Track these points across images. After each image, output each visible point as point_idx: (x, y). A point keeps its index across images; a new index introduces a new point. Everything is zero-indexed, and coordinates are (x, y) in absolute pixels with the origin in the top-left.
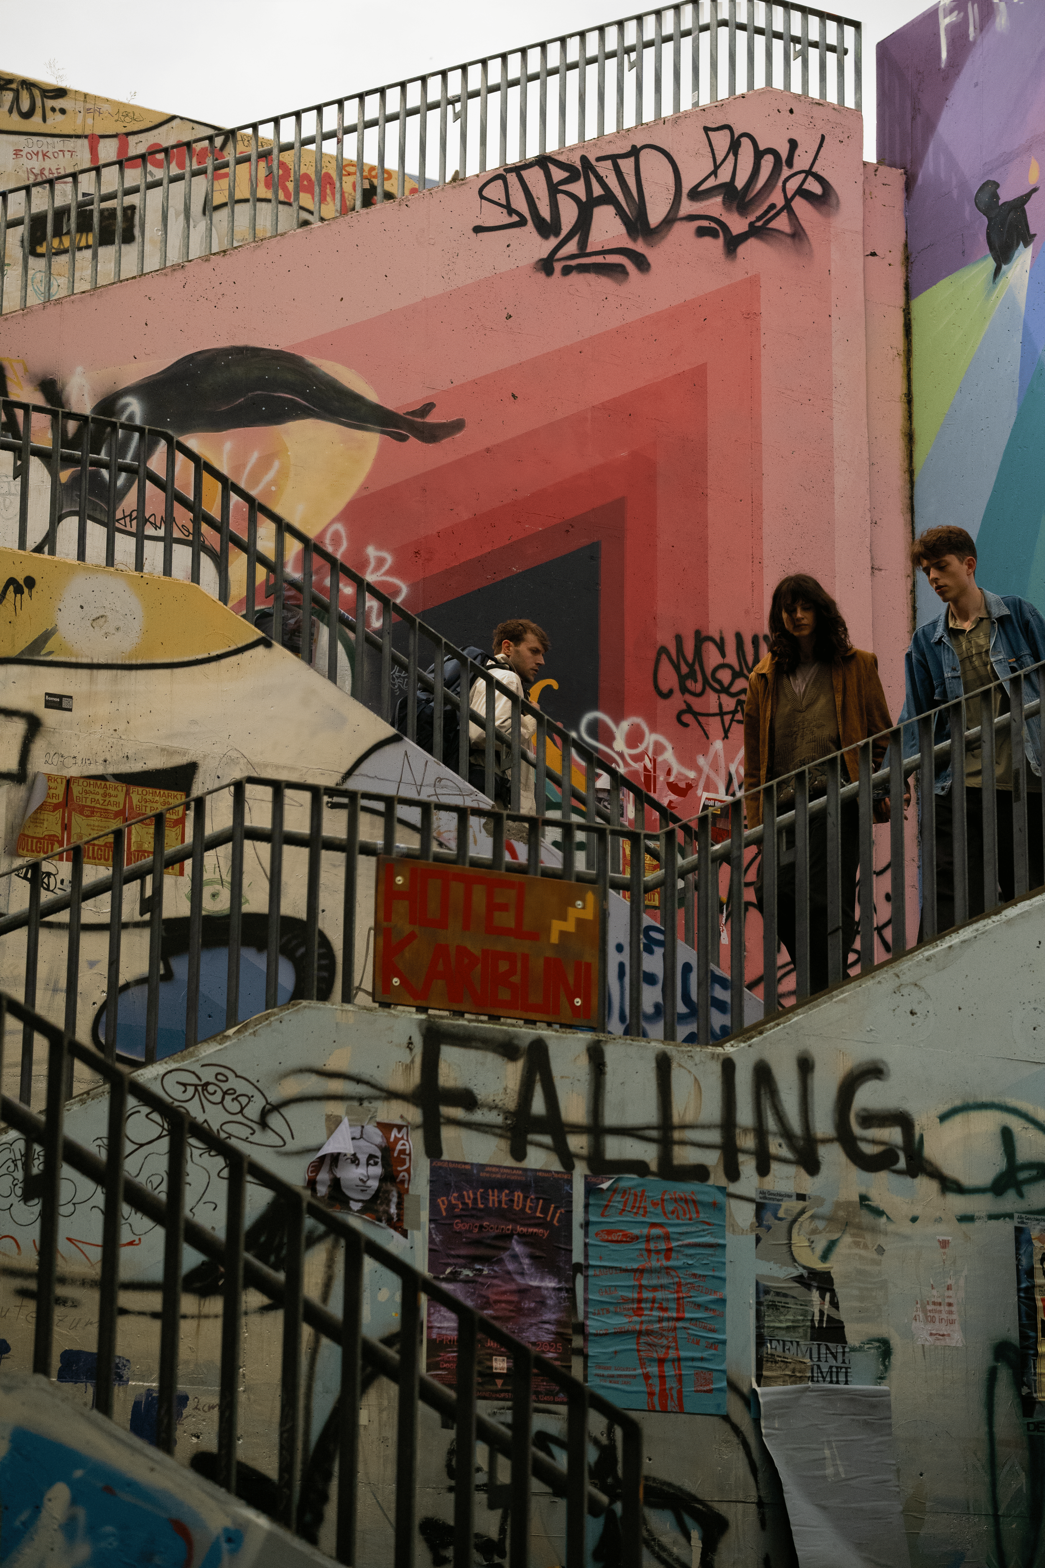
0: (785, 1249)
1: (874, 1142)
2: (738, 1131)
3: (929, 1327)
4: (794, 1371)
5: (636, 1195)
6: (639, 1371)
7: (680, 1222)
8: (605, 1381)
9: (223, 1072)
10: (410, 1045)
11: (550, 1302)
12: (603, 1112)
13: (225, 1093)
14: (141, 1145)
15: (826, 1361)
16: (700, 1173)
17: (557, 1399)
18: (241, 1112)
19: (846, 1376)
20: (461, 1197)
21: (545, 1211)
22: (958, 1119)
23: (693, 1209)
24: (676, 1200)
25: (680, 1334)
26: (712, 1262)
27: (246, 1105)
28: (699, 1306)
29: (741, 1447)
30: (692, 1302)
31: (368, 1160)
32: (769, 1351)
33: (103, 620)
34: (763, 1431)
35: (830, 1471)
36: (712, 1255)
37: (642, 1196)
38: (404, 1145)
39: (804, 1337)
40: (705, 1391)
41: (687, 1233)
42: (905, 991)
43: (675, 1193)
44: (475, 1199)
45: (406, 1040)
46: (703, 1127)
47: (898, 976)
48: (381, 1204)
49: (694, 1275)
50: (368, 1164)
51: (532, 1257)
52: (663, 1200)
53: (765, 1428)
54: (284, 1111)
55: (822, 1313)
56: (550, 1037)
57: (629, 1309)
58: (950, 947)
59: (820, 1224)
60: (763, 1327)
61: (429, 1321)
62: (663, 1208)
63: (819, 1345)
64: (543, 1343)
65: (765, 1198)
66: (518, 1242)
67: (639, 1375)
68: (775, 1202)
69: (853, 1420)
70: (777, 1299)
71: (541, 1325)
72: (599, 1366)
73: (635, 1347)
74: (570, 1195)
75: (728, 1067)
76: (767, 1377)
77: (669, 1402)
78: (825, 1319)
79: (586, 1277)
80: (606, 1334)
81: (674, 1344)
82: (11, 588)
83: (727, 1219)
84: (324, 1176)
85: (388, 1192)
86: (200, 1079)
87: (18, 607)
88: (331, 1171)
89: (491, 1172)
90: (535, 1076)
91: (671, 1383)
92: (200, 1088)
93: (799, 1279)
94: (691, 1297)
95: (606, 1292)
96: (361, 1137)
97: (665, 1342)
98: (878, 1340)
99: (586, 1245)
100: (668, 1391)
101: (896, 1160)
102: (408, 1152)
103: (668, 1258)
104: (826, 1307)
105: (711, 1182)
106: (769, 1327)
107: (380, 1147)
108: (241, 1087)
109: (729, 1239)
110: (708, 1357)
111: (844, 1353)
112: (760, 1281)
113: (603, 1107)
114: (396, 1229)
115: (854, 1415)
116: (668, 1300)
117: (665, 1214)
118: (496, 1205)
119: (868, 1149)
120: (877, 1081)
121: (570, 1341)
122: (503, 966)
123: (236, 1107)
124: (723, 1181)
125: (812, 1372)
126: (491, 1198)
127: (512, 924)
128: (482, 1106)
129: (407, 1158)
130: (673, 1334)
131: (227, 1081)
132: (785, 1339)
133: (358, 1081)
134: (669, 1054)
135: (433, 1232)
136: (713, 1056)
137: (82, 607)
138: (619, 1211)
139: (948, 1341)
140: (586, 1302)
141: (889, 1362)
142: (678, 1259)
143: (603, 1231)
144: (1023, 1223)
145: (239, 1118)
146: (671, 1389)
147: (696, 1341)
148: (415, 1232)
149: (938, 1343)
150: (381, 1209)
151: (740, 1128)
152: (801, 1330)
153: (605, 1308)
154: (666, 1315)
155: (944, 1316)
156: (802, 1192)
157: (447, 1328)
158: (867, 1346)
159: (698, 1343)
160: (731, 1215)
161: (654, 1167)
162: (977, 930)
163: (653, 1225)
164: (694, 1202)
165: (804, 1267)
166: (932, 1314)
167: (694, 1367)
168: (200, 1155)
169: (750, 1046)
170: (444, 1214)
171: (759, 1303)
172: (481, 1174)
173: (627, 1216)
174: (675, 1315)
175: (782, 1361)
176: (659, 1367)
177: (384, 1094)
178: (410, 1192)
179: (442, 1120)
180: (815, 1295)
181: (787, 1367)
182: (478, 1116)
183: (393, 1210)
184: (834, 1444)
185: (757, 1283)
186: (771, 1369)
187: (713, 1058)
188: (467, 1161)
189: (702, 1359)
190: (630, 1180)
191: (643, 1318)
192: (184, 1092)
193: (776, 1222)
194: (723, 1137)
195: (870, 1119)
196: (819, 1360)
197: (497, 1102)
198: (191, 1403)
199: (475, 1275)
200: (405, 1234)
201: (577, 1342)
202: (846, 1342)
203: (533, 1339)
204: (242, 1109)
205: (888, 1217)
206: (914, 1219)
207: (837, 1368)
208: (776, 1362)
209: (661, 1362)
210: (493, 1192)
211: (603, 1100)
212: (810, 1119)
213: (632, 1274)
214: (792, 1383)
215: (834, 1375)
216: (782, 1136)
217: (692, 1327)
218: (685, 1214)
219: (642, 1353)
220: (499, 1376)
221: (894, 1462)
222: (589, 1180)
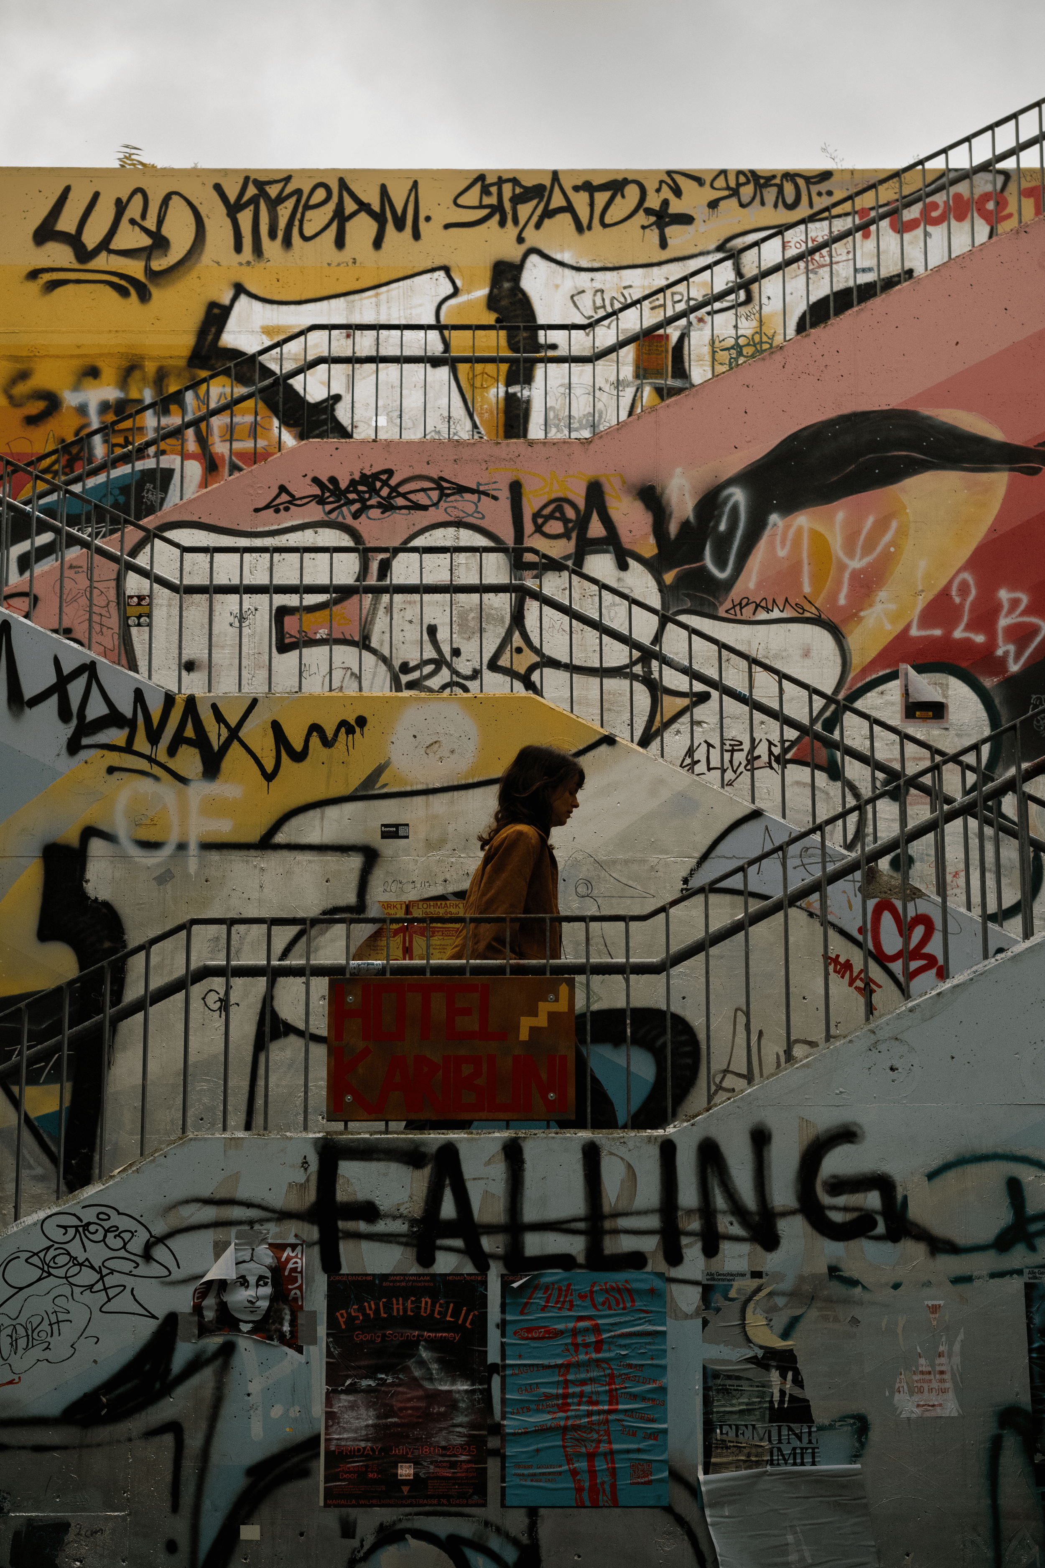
0: (738, 1330)
1: (845, 1209)
2: (680, 1213)
3: (916, 1398)
4: (749, 1455)
5: (560, 1289)
6: (566, 1468)
7: (612, 1312)
8: (526, 1480)
9: (105, 1210)
10: (305, 1164)
11: (462, 1405)
12: (521, 1209)
13: (107, 1231)
14: (21, 1289)
15: (789, 1443)
16: (637, 1260)
17: (470, 1502)
18: (124, 1247)
19: (813, 1457)
20: (362, 1309)
21: (456, 1314)
22: (951, 1175)
23: (627, 1298)
24: (607, 1291)
25: (613, 1427)
26: (650, 1350)
27: (129, 1241)
28: (634, 1397)
29: (686, 1538)
30: (627, 1393)
31: (258, 1281)
32: (719, 1437)
33: (437, 745)
34: (709, 1520)
35: (793, 1557)
36: (650, 1344)
37: (567, 1290)
38: (296, 1263)
39: (762, 1419)
40: (642, 1483)
41: (620, 1323)
42: (882, 1047)
43: (606, 1284)
44: (377, 1310)
45: (300, 1160)
46: (639, 1213)
47: (874, 1032)
48: (273, 1323)
49: (630, 1366)
50: (258, 1286)
51: (439, 1361)
52: (591, 1292)
53: (711, 1516)
54: (170, 1242)
55: (782, 1393)
56: (461, 1140)
57: (553, 1406)
58: (939, 994)
59: (780, 1301)
60: (712, 1413)
61: (326, 1434)
62: (592, 1300)
63: (779, 1427)
64: (454, 1446)
65: (713, 1279)
66: (426, 1348)
67: (565, 1471)
68: (726, 1283)
69: (821, 1502)
70: (728, 1382)
71: (452, 1429)
72: (518, 1466)
73: (561, 1443)
74: (485, 1297)
75: (668, 1149)
76: (716, 1464)
77: (600, 1497)
78: (787, 1399)
79: (503, 1379)
80: (526, 1433)
81: (606, 1437)
82: (343, 730)
83: (668, 1305)
84: (210, 1301)
85: (281, 1311)
86: (81, 1221)
87: (350, 748)
88: (218, 1295)
89: (396, 1281)
90: (445, 1181)
91: (603, 1478)
92: (81, 1229)
93: (753, 1360)
94: (626, 1388)
95: (526, 1390)
96: (252, 1260)
97: (595, 1436)
98: (853, 1417)
99: (503, 1345)
100: (599, 1486)
101: (874, 1225)
102: (299, 1270)
103: (598, 1350)
104: (788, 1386)
105: (649, 1268)
106: (718, 1412)
107: (270, 1268)
108: (124, 1223)
109: (670, 1326)
110: (645, 1448)
111: (810, 1433)
112: (707, 1365)
113: (522, 1204)
114: (290, 1347)
115: (821, 1496)
116: (598, 1393)
117: (595, 1306)
118: (401, 1313)
119: (837, 1217)
120: (849, 1145)
121: (485, 1443)
122: (467, 1070)
123: (119, 1243)
124: (662, 1266)
125: (772, 1455)
126: (395, 1307)
127: (476, 1027)
128: (386, 1216)
129: (299, 1275)
130: (606, 1427)
131: (109, 1219)
132: (739, 1423)
133: (249, 1205)
134: (598, 1142)
135: (331, 1345)
136: (649, 1139)
137: (415, 737)
138: (540, 1307)
139: (939, 1412)
140: (504, 1401)
141: (866, 1438)
142: (610, 1350)
143: (522, 1329)
144: (1035, 1278)
145: (122, 1253)
146: (603, 1483)
147: (633, 1433)
148: (311, 1348)
149: (927, 1414)
150: (273, 1327)
151: (683, 1210)
152: (757, 1413)
153: (524, 1407)
154: (595, 1408)
155: (935, 1385)
156: (758, 1269)
157: (347, 1439)
158: (838, 1424)
159: (634, 1434)
160: (672, 1299)
161: (581, 1259)
162: (975, 972)
163: (581, 1319)
164: (629, 1291)
165: (761, 1347)
166: (919, 1385)
167: (630, 1459)
168: (81, 1293)
169: (693, 1125)
170: (344, 1327)
171: (706, 1389)
172: (384, 1284)
173: (549, 1312)
174: (606, 1407)
175: (734, 1446)
176: (588, 1462)
177: (276, 1216)
178: (305, 1308)
179: (340, 1235)
180: (775, 1376)
181: (740, 1452)
182: (381, 1227)
183: (286, 1328)
184: (798, 1529)
185: (704, 1368)
186: (720, 1455)
187: (649, 1141)
188: (369, 1272)
189: (639, 1451)
190: (553, 1275)
191: (569, 1414)
192: (64, 1234)
193: (728, 1303)
194: (662, 1221)
195: (838, 1186)
196: (780, 1441)
197: (402, 1210)
198: (73, 1530)
199: (378, 1385)
200: (300, 1350)
201: (493, 1443)
202: (813, 1422)
203: (443, 1443)
204: (125, 1244)
205: (864, 1287)
206: (896, 1286)
207: (802, 1449)
208: (728, 1448)
209: (591, 1457)
210: (398, 1300)
211: (522, 1197)
212: (767, 1192)
213: (557, 1370)
214: (746, 1469)
215: (797, 1456)
216: (733, 1213)
217: (628, 1418)
218: (618, 1304)
219: (568, 1449)
220: (405, 1482)
221: (873, 1543)
222: (506, 1278)
